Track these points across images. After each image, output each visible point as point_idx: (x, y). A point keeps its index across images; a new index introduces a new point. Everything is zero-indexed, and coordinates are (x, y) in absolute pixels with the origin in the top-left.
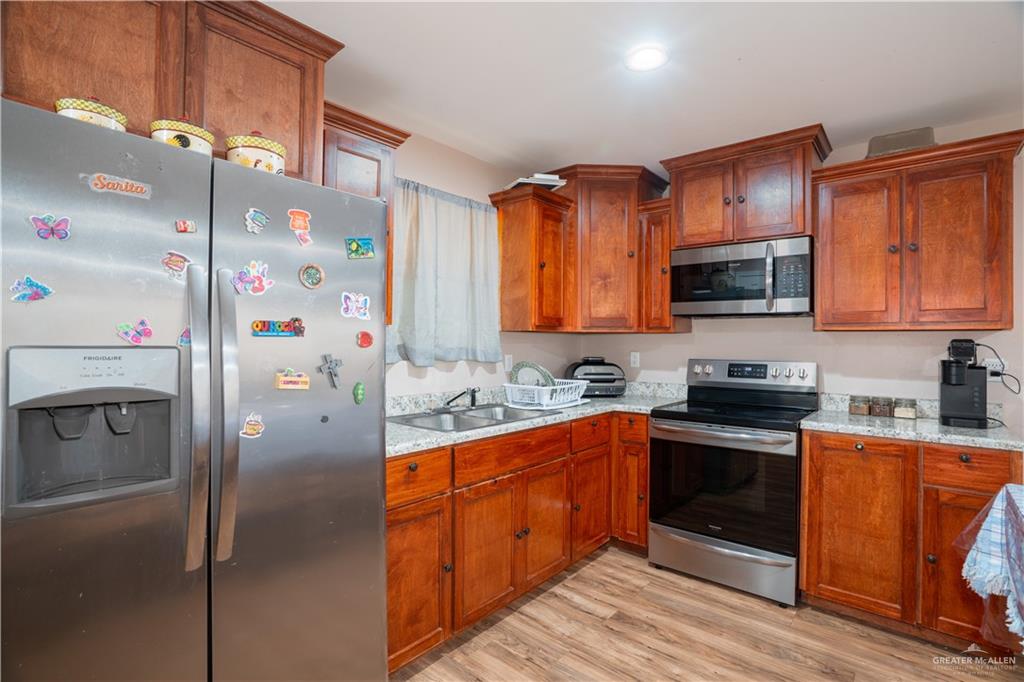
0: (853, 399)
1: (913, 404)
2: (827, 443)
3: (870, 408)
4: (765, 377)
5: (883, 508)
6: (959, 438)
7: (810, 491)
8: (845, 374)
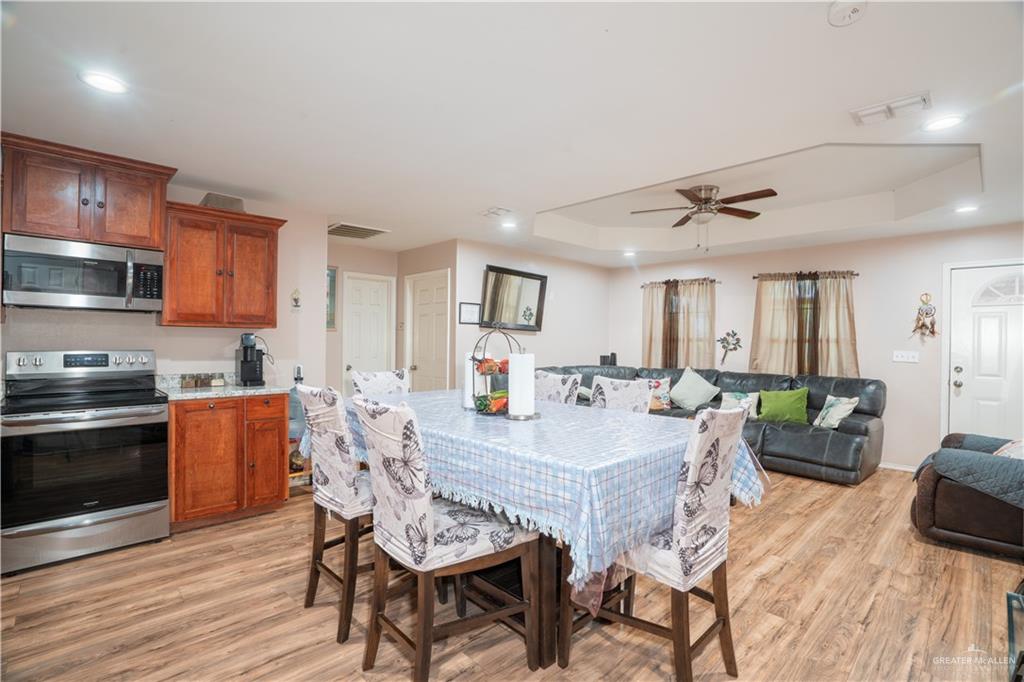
0: (183, 377)
1: (222, 376)
2: (188, 408)
3: (196, 382)
4: (107, 365)
5: (226, 443)
6: (251, 392)
7: (176, 446)
8: (173, 359)
